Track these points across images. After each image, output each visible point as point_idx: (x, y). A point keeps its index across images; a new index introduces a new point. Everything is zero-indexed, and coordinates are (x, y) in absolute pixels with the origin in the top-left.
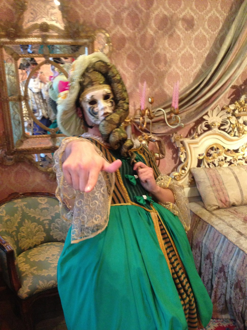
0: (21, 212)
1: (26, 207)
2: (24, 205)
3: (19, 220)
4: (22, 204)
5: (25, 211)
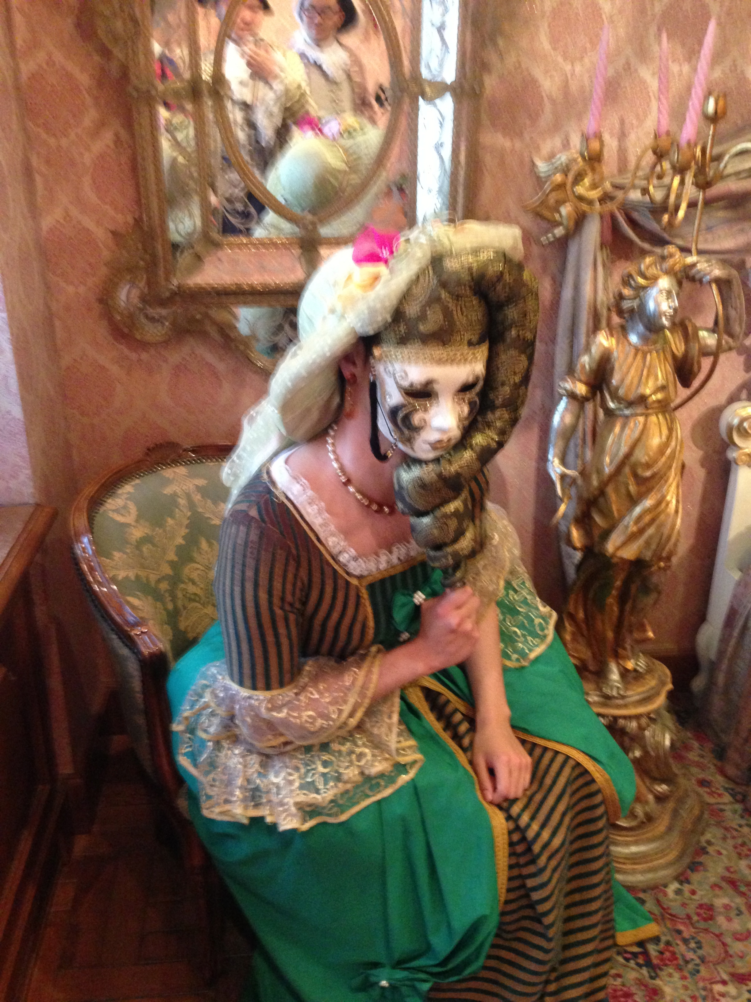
0: (189, 514)
1: (205, 497)
2: (198, 489)
3: (180, 541)
4: (192, 484)
5: (201, 510)
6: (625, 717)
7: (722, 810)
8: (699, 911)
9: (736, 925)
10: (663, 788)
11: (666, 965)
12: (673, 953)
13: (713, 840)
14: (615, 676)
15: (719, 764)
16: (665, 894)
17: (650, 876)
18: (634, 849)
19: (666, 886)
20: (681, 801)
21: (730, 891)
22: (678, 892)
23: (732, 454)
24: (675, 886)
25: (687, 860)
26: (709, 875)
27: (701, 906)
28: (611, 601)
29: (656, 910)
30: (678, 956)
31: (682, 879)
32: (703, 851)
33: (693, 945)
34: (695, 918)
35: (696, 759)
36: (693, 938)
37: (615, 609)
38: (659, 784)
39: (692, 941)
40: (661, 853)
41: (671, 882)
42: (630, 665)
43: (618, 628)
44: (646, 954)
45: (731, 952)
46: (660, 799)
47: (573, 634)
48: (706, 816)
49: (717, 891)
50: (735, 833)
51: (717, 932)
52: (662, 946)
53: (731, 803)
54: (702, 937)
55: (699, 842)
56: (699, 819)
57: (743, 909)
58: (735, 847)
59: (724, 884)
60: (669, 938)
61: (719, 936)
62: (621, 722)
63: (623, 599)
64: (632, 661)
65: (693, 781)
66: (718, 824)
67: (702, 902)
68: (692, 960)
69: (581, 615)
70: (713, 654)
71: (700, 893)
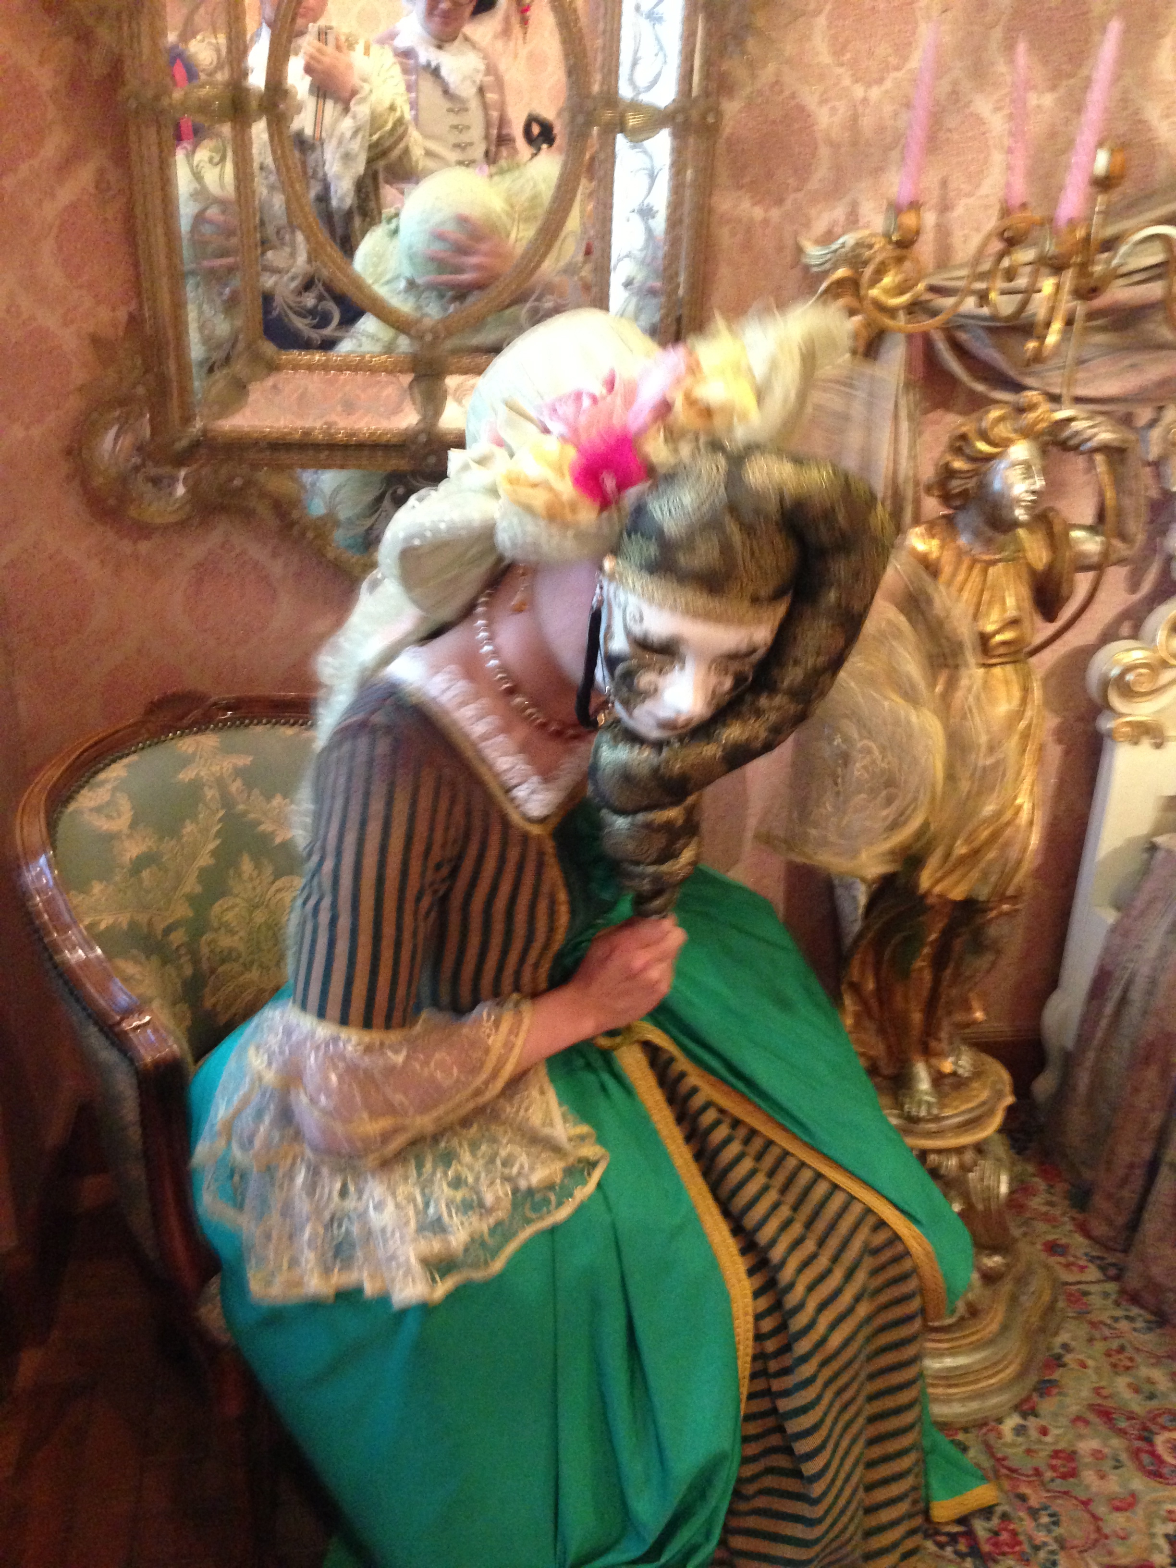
0: (221, 813)
1: (249, 785)
2: (238, 772)
3: (205, 860)
4: (226, 765)
5: (241, 807)
6: (939, 1151)
7: (1086, 1294)
8: (1054, 1462)
9: (1113, 1485)
10: (995, 1261)
11: (1004, 1554)
12: (1014, 1534)
13: (1073, 1344)
14: (924, 1084)
15: (1080, 1217)
16: (1000, 1436)
17: (974, 1405)
18: (949, 1362)
19: (1000, 1421)
20: (1021, 1281)
21: (1103, 1429)
22: (1020, 1430)
23: (1106, 724)
24: (1012, 1421)
25: (1033, 1379)
26: (1068, 1400)
27: (1056, 1454)
28: (921, 964)
29: (987, 1463)
30: (1022, 1538)
31: (1026, 1409)
32: (1057, 1362)
33: (1045, 1520)
34: (1049, 1474)
35: (1044, 1209)
36: (1045, 1508)
37: (927, 976)
38: (989, 1256)
39: (1044, 1512)
40: (993, 1366)
41: (1009, 1415)
42: (947, 1066)
43: (931, 1006)
44: (970, 1534)
45: (1107, 1530)
46: (990, 1278)
47: (857, 1016)
48: (1061, 1304)
49: (1082, 1429)
50: (1107, 1332)
51: (1083, 1496)
52: (995, 1522)
53: (1098, 1282)
54: (1060, 1505)
55: (1049, 1349)
56: (1051, 1308)
57: (1124, 1457)
58: (1108, 1354)
59: (1092, 1417)
60: (1006, 1508)
61: (1086, 1503)
62: (933, 1158)
63: (939, 961)
64: (951, 1059)
65: (1039, 1247)
66: (1081, 1315)
67: (1060, 1447)
68: (1045, 1544)
69: (871, 985)
70: (1069, 1041)
71: (1054, 1431)
